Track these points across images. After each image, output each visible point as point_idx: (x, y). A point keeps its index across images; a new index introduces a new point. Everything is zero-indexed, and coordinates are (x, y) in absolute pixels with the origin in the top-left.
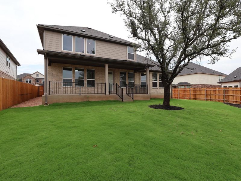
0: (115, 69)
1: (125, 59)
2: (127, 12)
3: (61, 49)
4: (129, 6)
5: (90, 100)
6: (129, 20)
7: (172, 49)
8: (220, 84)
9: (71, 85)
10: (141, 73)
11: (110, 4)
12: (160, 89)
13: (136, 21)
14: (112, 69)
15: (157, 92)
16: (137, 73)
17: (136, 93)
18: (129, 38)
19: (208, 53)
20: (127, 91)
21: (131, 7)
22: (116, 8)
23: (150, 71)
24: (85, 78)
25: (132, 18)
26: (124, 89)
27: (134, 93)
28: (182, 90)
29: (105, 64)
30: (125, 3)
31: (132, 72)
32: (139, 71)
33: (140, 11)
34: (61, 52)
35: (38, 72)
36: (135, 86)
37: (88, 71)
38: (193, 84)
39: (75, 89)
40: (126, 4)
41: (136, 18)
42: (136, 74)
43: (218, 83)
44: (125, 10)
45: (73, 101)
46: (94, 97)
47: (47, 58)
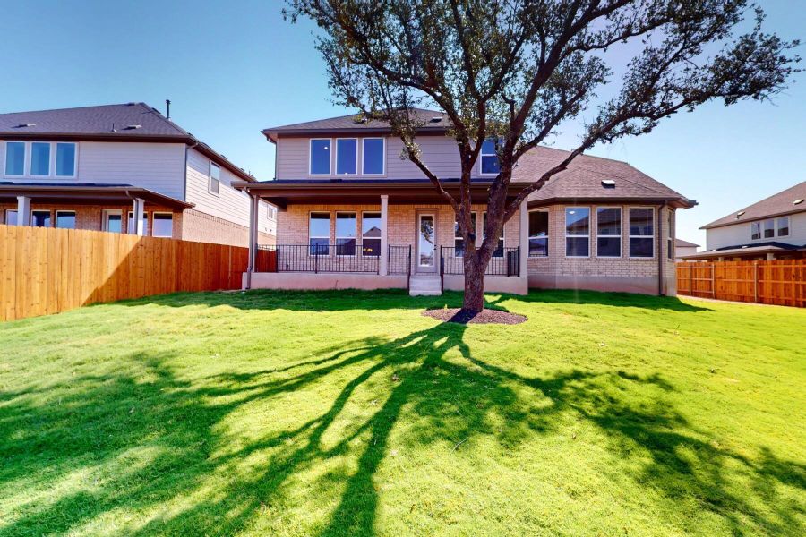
0: (438, 206)
3: (307, 172)
9: (328, 253)
14: (429, 206)
24: (358, 236)
34: (305, 179)
36: (505, 252)
39: (335, 260)
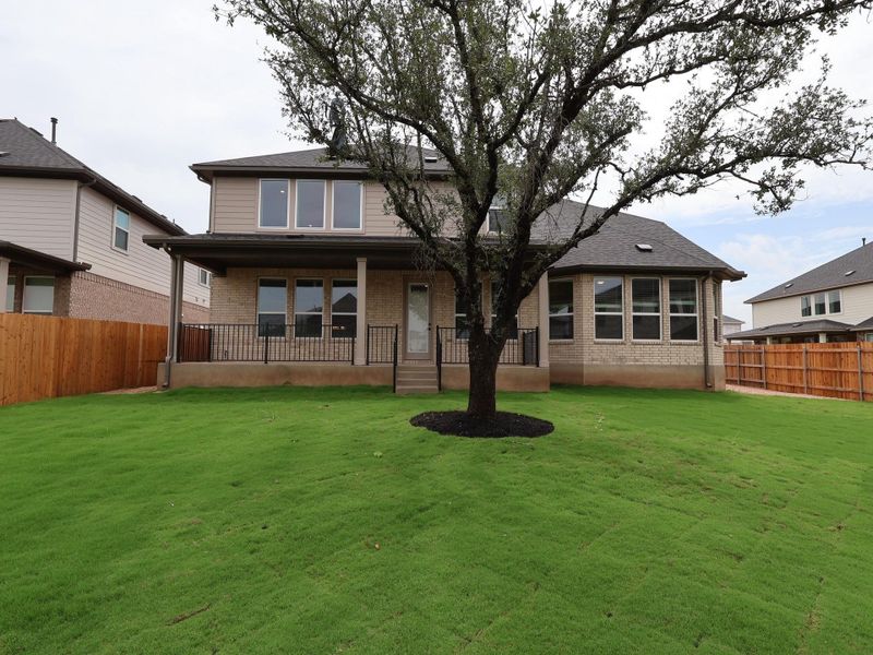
3: (255, 224)
5: (297, 382)
9: (283, 334)
12: (633, 344)
24: (326, 311)
28: (822, 353)
29: (359, 258)
34: (252, 233)
37: (337, 284)
39: (293, 344)
45: (242, 383)
46: (309, 373)
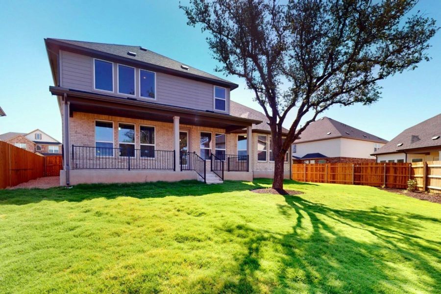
0: (191, 126)
1: (210, 109)
2: (213, 25)
3: (91, 86)
4: (217, 15)
6: (218, 40)
7: (289, 93)
8: (374, 158)
10: (238, 135)
11: (185, 9)
12: (270, 163)
13: (229, 42)
14: (185, 126)
15: (266, 169)
16: (231, 134)
17: (229, 170)
18: (216, 71)
19: (348, 101)
20: (213, 167)
21: (220, 17)
22: (195, 16)
23: (254, 131)
24: (137, 142)
25: (222, 37)
26: (208, 162)
27: (225, 169)
29: (174, 116)
30: (211, 10)
31: (222, 132)
32: (234, 131)
33: (236, 26)
34: (90, 91)
35: (40, 131)
36: (226, 157)
37: (142, 128)
38: (330, 157)
39: (118, 160)
40: (213, 12)
41: (229, 37)
42: (228, 135)
43: (371, 155)
44: (211, 21)
45: (117, 181)
47: (69, 103)
